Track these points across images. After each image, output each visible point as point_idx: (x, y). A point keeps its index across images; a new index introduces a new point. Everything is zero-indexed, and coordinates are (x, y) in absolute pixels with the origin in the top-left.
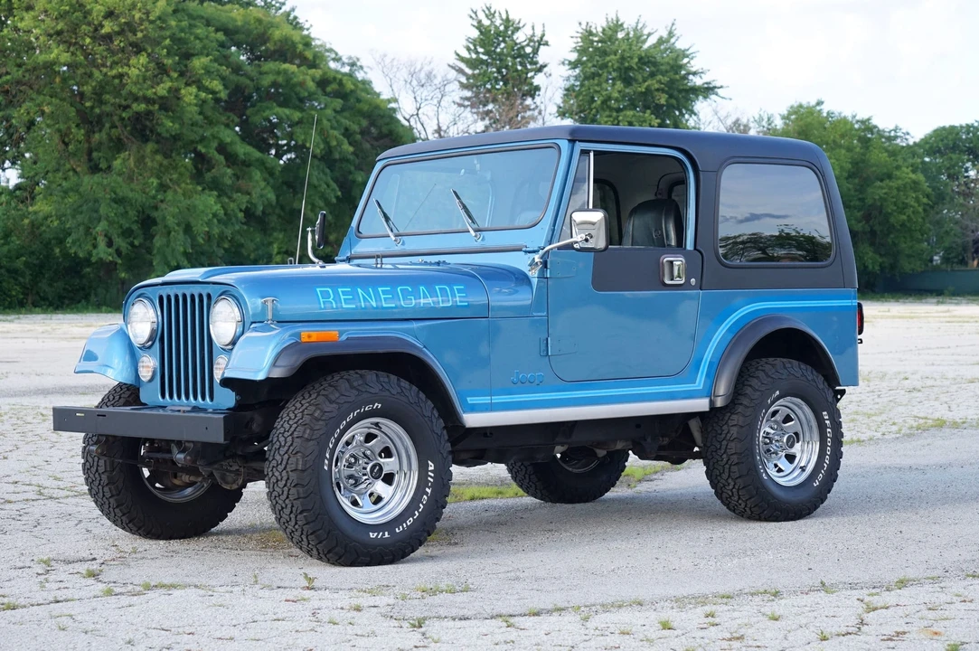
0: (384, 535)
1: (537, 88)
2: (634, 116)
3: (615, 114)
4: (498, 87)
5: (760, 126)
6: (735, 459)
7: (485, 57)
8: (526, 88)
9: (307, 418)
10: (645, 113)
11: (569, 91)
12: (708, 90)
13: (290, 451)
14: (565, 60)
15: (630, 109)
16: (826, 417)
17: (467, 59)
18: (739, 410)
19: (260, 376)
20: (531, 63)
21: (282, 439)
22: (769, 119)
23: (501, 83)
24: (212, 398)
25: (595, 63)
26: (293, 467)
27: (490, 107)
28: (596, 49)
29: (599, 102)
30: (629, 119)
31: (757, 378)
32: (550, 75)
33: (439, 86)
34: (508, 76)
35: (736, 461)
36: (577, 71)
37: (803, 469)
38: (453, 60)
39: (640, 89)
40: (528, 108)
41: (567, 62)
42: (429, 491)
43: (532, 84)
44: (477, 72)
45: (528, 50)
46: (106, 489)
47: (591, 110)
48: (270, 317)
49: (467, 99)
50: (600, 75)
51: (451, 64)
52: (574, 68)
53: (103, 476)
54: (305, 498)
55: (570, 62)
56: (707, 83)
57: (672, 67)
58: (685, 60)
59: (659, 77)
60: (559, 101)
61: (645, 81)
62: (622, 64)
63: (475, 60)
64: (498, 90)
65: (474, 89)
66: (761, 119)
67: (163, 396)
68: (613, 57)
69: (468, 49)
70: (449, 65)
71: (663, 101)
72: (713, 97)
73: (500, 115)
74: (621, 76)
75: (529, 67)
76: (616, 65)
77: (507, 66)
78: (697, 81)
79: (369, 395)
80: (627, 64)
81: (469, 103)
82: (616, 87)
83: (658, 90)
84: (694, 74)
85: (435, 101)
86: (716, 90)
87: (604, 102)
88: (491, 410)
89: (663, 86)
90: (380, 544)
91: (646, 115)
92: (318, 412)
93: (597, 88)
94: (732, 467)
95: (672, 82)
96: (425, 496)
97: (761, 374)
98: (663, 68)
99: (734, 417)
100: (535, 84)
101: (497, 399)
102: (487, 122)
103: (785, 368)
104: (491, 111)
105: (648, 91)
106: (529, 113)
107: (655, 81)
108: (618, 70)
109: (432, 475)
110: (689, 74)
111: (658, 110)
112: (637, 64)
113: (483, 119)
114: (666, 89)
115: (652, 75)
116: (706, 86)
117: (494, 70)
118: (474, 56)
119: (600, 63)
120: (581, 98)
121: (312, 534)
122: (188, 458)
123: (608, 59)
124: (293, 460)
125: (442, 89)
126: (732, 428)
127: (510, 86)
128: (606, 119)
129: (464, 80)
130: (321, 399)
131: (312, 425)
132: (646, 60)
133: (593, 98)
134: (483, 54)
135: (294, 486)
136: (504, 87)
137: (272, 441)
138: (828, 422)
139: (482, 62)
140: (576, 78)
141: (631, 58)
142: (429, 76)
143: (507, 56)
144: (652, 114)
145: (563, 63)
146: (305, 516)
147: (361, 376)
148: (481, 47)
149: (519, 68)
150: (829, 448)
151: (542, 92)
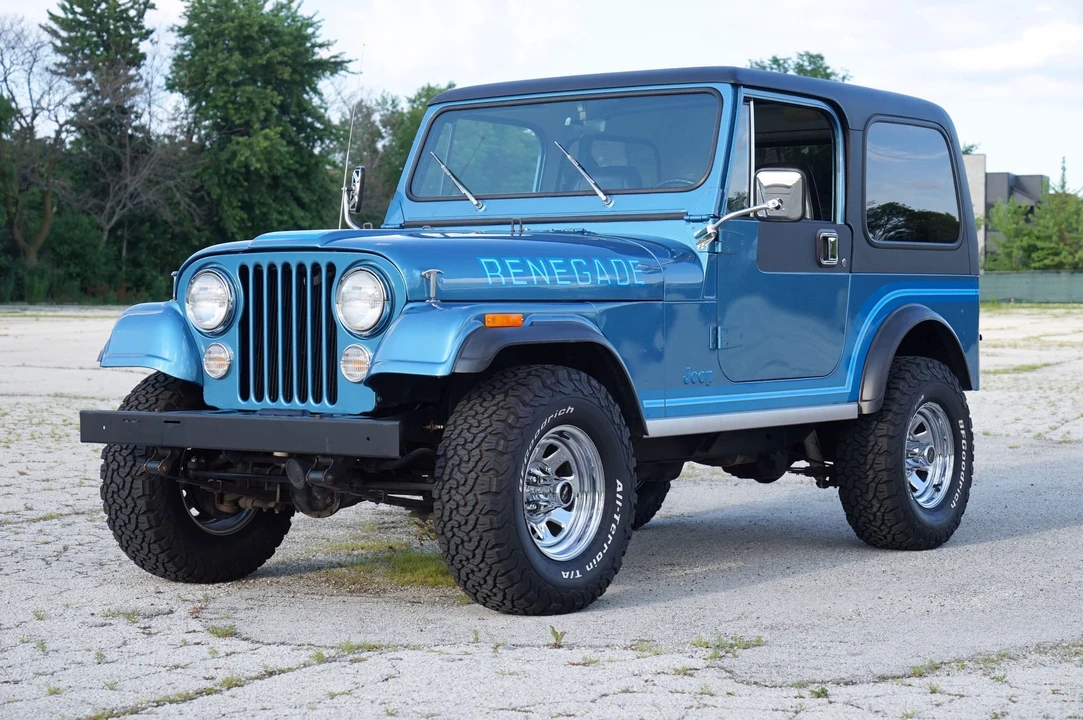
0: (575, 574)
1: (143, 56)
2: (253, 92)
3: (232, 89)
4: (98, 53)
5: (383, 109)
6: (884, 476)
7: (83, 19)
8: (131, 55)
9: (498, 426)
10: (265, 88)
11: (179, 61)
12: (335, 66)
13: (479, 468)
14: (175, 25)
15: (249, 85)
16: (962, 427)
17: (63, 20)
18: (889, 418)
19: (441, 371)
20: (135, 28)
21: (462, 452)
22: (393, 101)
23: (102, 49)
24: (333, 399)
25: (210, 30)
26: (485, 488)
27: (89, 75)
28: (211, 15)
29: (214, 75)
30: (248, 95)
31: (904, 379)
32: (157, 42)
33: (30, 49)
34: (111, 40)
35: (885, 478)
36: (187, 37)
37: (937, 488)
38: (46, 21)
39: (260, 61)
40: (131, 79)
41: (176, 28)
42: (617, 517)
43: (137, 51)
44: (73, 34)
45: (132, 13)
46: (143, 519)
47: (205, 83)
48: (432, 294)
49: (61, 65)
50: (214, 45)
51: (43, 24)
52: (183, 36)
53: (138, 502)
54: (499, 528)
55: (180, 28)
56: (335, 57)
57: (296, 38)
58: (310, 30)
59: (283, 48)
60: (167, 71)
61: (266, 52)
62: (240, 31)
63: (72, 20)
64: (98, 56)
65: (71, 54)
66: (385, 101)
67: (245, 396)
68: (230, 24)
69: (64, 8)
70: (41, 26)
71: (286, 76)
72: (343, 72)
73: (101, 85)
74: (239, 46)
75: (133, 32)
76: (233, 34)
77: (109, 29)
78: (323, 54)
79: (564, 396)
80: (246, 33)
81: (64, 70)
82: (234, 58)
83: (280, 63)
84: (321, 46)
85: (26, 67)
86: (345, 64)
87: (219, 75)
88: (666, 416)
89: (286, 59)
90: (570, 586)
91: (268, 91)
92: (512, 417)
93: (212, 59)
94: (879, 486)
95: (296, 55)
96: (613, 525)
97: (908, 376)
98: (287, 38)
99: (881, 425)
100: (141, 51)
101: (672, 402)
102: (84, 94)
103: (929, 368)
104: (90, 81)
105: (269, 63)
106: (132, 85)
107: (277, 53)
108: (236, 39)
109: (621, 497)
110: (314, 46)
111: (280, 85)
112: (257, 32)
113: (81, 90)
114: (290, 62)
115: (275, 46)
116: (333, 60)
117: (94, 33)
118: (70, 16)
119: (215, 30)
120: (193, 69)
121: (503, 575)
122: (330, 477)
123: (224, 26)
124: (483, 478)
125: (34, 52)
126: (881, 439)
127: (112, 52)
128: (222, 94)
129: (58, 43)
130: (511, 400)
131: (506, 434)
132: (268, 29)
133: (206, 69)
134: (81, 14)
135: (486, 514)
136: (105, 53)
137: (444, 455)
138: (963, 432)
139: (80, 23)
140: (186, 47)
141: (251, 25)
142: (20, 37)
143: (108, 18)
144: (273, 90)
145: (172, 30)
146: (497, 552)
147: (553, 372)
148: (79, 6)
149: (123, 32)
150: (963, 463)
151: (148, 61)
